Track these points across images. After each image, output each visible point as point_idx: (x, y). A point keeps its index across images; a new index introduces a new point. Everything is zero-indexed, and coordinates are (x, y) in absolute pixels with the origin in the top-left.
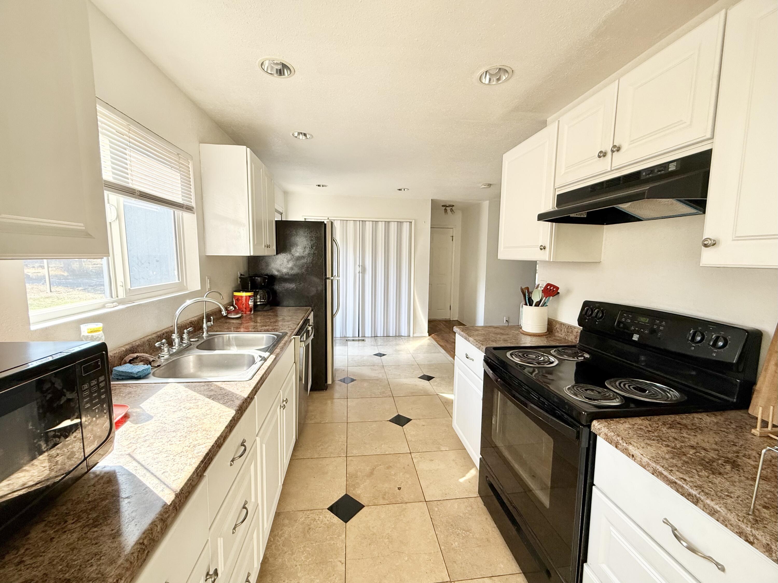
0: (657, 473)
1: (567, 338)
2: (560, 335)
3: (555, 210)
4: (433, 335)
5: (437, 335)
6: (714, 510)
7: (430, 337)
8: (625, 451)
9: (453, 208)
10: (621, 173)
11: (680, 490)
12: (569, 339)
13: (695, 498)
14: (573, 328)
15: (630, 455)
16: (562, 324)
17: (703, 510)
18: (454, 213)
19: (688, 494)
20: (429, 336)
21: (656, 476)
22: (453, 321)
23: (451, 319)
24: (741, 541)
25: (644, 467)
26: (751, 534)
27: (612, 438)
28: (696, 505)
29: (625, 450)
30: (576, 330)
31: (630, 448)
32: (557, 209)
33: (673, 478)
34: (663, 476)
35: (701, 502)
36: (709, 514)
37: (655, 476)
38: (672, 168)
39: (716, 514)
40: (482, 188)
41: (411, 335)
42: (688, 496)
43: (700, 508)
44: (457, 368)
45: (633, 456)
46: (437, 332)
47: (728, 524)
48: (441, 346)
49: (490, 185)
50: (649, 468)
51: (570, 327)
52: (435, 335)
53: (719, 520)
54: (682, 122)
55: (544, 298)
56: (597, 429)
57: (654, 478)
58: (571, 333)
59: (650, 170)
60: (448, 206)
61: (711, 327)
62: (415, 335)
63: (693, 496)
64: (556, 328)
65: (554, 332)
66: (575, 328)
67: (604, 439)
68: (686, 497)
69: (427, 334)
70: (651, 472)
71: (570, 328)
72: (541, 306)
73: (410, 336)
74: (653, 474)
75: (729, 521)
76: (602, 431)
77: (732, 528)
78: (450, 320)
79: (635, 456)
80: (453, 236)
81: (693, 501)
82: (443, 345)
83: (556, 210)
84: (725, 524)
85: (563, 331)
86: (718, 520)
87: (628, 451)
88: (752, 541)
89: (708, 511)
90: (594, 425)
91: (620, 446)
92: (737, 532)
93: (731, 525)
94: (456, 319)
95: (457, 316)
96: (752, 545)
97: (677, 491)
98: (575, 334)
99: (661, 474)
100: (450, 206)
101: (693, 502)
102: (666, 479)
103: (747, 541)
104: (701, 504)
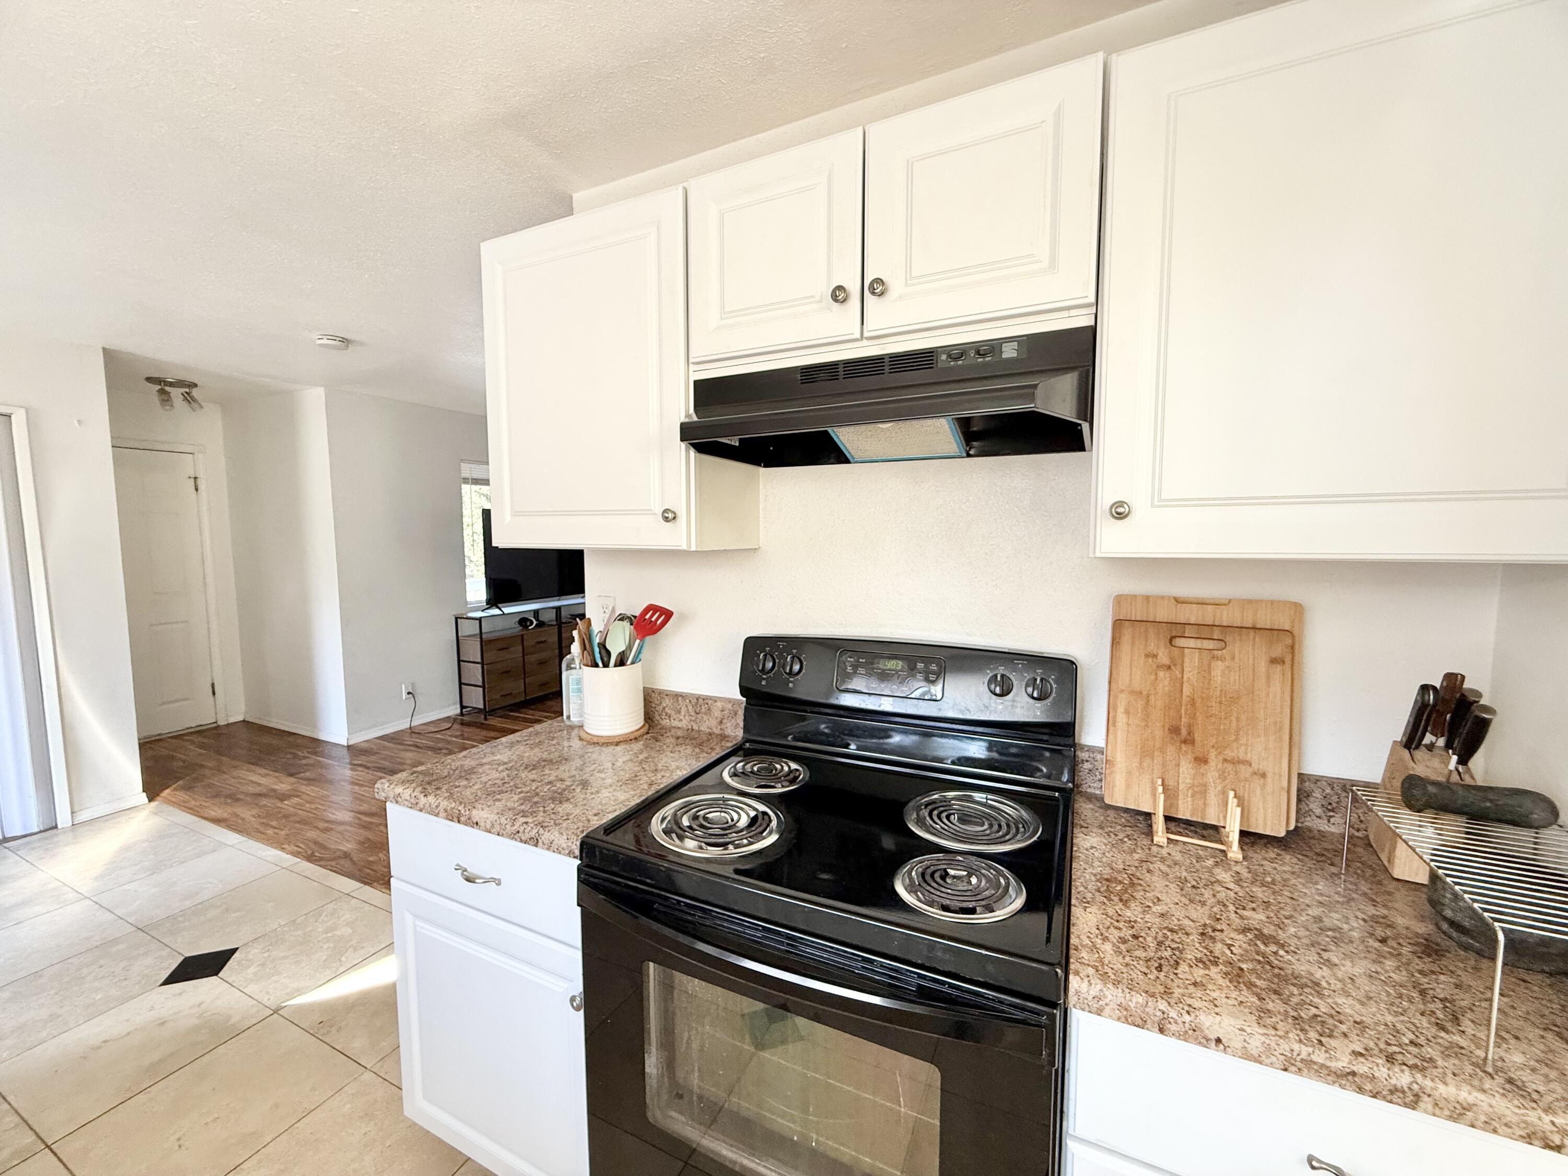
0: (1297, 1063)
1: (695, 727)
2: (676, 723)
3: (691, 420)
4: (167, 792)
5: (188, 788)
6: (1461, 1105)
7: (154, 804)
8: (1195, 1035)
9: (195, 392)
10: (883, 350)
11: (1368, 1087)
12: (702, 729)
13: (1409, 1094)
14: (710, 702)
15: (1208, 1040)
16: (677, 696)
17: (1434, 1115)
18: (201, 407)
19: (1390, 1091)
20: (151, 799)
21: (1295, 1073)
22: (228, 725)
23: (222, 722)
24: (1537, 1153)
25: (1257, 1060)
26: (1555, 1129)
27: (1144, 1012)
28: (1414, 1109)
29: (1190, 1032)
30: (719, 704)
31: (1207, 1021)
32: (695, 419)
33: (1343, 1062)
34: (1315, 1067)
35: (1426, 1098)
36: (1450, 1118)
37: (1291, 1072)
38: (1009, 352)
39: (1468, 1113)
40: (321, 345)
41: (63, 818)
42: (1393, 1095)
43: (1426, 1112)
44: (409, 918)
45: (1218, 1041)
46: (180, 779)
47: (1498, 1126)
48: (217, 821)
49: (346, 342)
50: (1273, 1058)
51: (701, 700)
52: (175, 789)
53: (1476, 1123)
54: (1034, 259)
55: (638, 641)
56: (1090, 998)
57: (1291, 1079)
58: (706, 714)
59: (959, 352)
60: (171, 384)
61: (1019, 664)
62: (83, 816)
63: (1403, 1092)
64: (664, 708)
65: (657, 717)
66: (716, 701)
67: (1119, 1019)
68: (1384, 1098)
69: (144, 797)
70: (1277, 1066)
71: (701, 703)
72: (633, 663)
73: (56, 827)
74: (1286, 1070)
75: (1499, 1118)
76: (1107, 1001)
77: (1509, 1130)
78: (218, 726)
79: (1224, 1041)
80: (196, 478)
81: (1405, 1103)
82: (225, 815)
83: (696, 422)
84: (1492, 1128)
85: (683, 713)
86: (1473, 1126)
87: (1202, 1031)
88: (1558, 1142)
89: (1447, 1113)
90: (1077, 992)
91: (1173, 1027)
92: (1521, 1136)
93: (1506, 1125)
94: (240, 718)
95: (243, 707)
96: (1559, 1152)
97: (1360, 1090)
98: (717, 714)
99: (1308, 1063)
100: (180, 384)
101: (1406, 1105)
102: (1326, 1072)
103: (1548, 1146)
104: (1426, 1103)
